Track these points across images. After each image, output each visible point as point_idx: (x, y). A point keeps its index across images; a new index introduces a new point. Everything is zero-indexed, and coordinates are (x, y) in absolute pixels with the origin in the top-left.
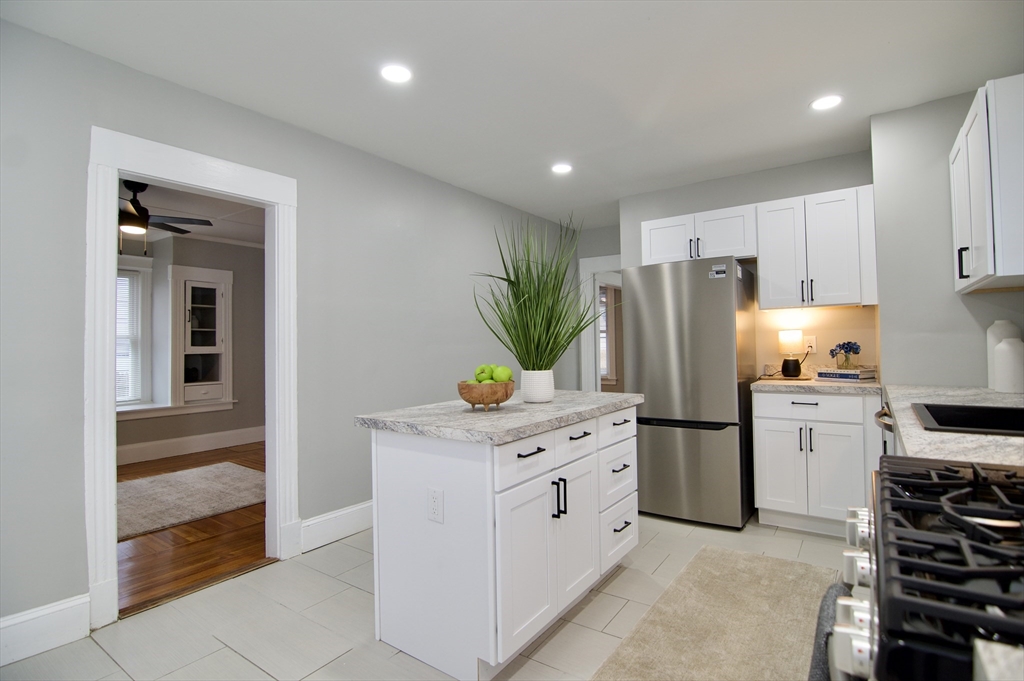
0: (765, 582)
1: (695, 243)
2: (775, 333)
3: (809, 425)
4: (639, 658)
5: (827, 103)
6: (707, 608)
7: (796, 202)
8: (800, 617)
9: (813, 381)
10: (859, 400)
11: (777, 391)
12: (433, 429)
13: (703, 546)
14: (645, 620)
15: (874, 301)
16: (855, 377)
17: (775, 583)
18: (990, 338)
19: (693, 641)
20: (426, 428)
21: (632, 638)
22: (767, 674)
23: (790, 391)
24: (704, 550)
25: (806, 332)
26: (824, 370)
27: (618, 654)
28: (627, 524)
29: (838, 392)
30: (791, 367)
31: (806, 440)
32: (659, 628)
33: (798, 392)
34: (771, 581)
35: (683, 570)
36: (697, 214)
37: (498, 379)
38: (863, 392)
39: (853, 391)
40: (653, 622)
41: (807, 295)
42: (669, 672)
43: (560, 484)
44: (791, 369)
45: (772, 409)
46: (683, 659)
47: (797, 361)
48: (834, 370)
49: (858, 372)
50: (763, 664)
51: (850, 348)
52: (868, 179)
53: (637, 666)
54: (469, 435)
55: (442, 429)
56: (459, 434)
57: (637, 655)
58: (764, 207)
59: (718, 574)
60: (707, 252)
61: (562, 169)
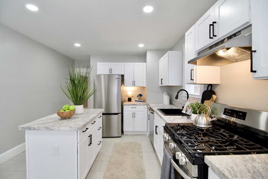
0: (129, 148)
1: (111, 70)
2: (127, 91)
3: (135, 112)
4: (110, 174)
5: (141, 46)
6: (120, 157)
7: (132, 64)
8: (138, 154)
9: (134, 102)
10: (143, 106)
11: (128, 105)
12: (56, 128)
13: (115, 143)
14: (108, 165)
15: (145, 86)
16: (142, 101)
17: (131, 148)
18: (164, 95)
19: (120, 166)
20: (53, 128)
21: (107, 170)
22: (136, 168)
23: (131, 105)
24: (115, 144)
25: (133, 92)
26: (136, 100)
27: (105, 175)
28: (101, 142)
29: (140, 105)
30: (130, 99)
31: (134, 115)
32: (112, 165)
33: (133, 105)
34: (130, 147)
35: (112, 150)
36: (111, 63)
37: (71, 110)
38: (144, 105)
39: (142, 105)
40: (110, 164)
41: (134, 84)
42: (118, 175)
43: (90, 136)
44: (130, 100)
45: (128, 109)
46: (119, 171)
47: (131, 98)
48: (137, 100)
49: (142, 100)
50: (134, 166)
51: (141, 95)
52: (145, 61)
53: (110, 176)
54: (71, 129)
55: (60, 128)
56: (67, 129)
57: (109, 174)
58: (126, 64)
59: (120, 149)
60: (113, 73)
61: (78, 45)
